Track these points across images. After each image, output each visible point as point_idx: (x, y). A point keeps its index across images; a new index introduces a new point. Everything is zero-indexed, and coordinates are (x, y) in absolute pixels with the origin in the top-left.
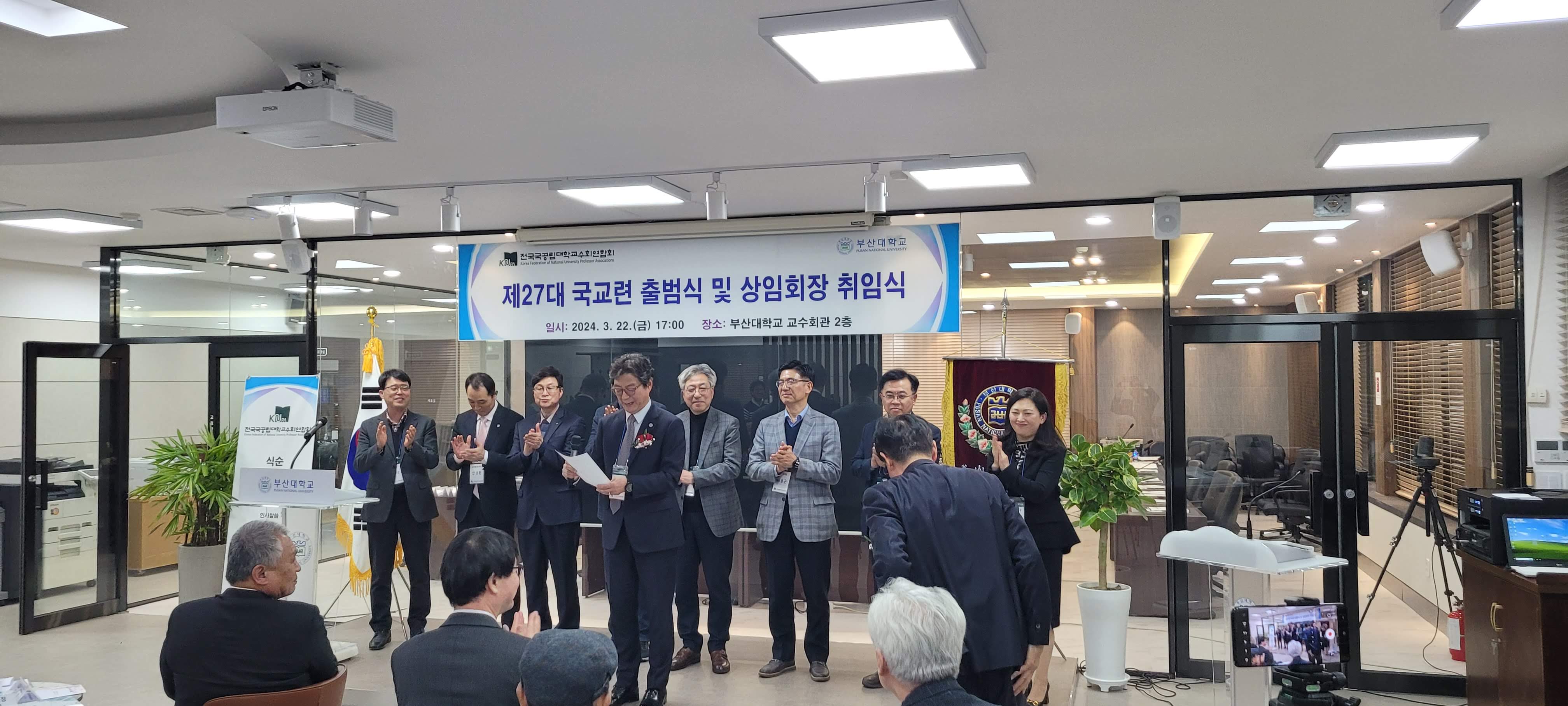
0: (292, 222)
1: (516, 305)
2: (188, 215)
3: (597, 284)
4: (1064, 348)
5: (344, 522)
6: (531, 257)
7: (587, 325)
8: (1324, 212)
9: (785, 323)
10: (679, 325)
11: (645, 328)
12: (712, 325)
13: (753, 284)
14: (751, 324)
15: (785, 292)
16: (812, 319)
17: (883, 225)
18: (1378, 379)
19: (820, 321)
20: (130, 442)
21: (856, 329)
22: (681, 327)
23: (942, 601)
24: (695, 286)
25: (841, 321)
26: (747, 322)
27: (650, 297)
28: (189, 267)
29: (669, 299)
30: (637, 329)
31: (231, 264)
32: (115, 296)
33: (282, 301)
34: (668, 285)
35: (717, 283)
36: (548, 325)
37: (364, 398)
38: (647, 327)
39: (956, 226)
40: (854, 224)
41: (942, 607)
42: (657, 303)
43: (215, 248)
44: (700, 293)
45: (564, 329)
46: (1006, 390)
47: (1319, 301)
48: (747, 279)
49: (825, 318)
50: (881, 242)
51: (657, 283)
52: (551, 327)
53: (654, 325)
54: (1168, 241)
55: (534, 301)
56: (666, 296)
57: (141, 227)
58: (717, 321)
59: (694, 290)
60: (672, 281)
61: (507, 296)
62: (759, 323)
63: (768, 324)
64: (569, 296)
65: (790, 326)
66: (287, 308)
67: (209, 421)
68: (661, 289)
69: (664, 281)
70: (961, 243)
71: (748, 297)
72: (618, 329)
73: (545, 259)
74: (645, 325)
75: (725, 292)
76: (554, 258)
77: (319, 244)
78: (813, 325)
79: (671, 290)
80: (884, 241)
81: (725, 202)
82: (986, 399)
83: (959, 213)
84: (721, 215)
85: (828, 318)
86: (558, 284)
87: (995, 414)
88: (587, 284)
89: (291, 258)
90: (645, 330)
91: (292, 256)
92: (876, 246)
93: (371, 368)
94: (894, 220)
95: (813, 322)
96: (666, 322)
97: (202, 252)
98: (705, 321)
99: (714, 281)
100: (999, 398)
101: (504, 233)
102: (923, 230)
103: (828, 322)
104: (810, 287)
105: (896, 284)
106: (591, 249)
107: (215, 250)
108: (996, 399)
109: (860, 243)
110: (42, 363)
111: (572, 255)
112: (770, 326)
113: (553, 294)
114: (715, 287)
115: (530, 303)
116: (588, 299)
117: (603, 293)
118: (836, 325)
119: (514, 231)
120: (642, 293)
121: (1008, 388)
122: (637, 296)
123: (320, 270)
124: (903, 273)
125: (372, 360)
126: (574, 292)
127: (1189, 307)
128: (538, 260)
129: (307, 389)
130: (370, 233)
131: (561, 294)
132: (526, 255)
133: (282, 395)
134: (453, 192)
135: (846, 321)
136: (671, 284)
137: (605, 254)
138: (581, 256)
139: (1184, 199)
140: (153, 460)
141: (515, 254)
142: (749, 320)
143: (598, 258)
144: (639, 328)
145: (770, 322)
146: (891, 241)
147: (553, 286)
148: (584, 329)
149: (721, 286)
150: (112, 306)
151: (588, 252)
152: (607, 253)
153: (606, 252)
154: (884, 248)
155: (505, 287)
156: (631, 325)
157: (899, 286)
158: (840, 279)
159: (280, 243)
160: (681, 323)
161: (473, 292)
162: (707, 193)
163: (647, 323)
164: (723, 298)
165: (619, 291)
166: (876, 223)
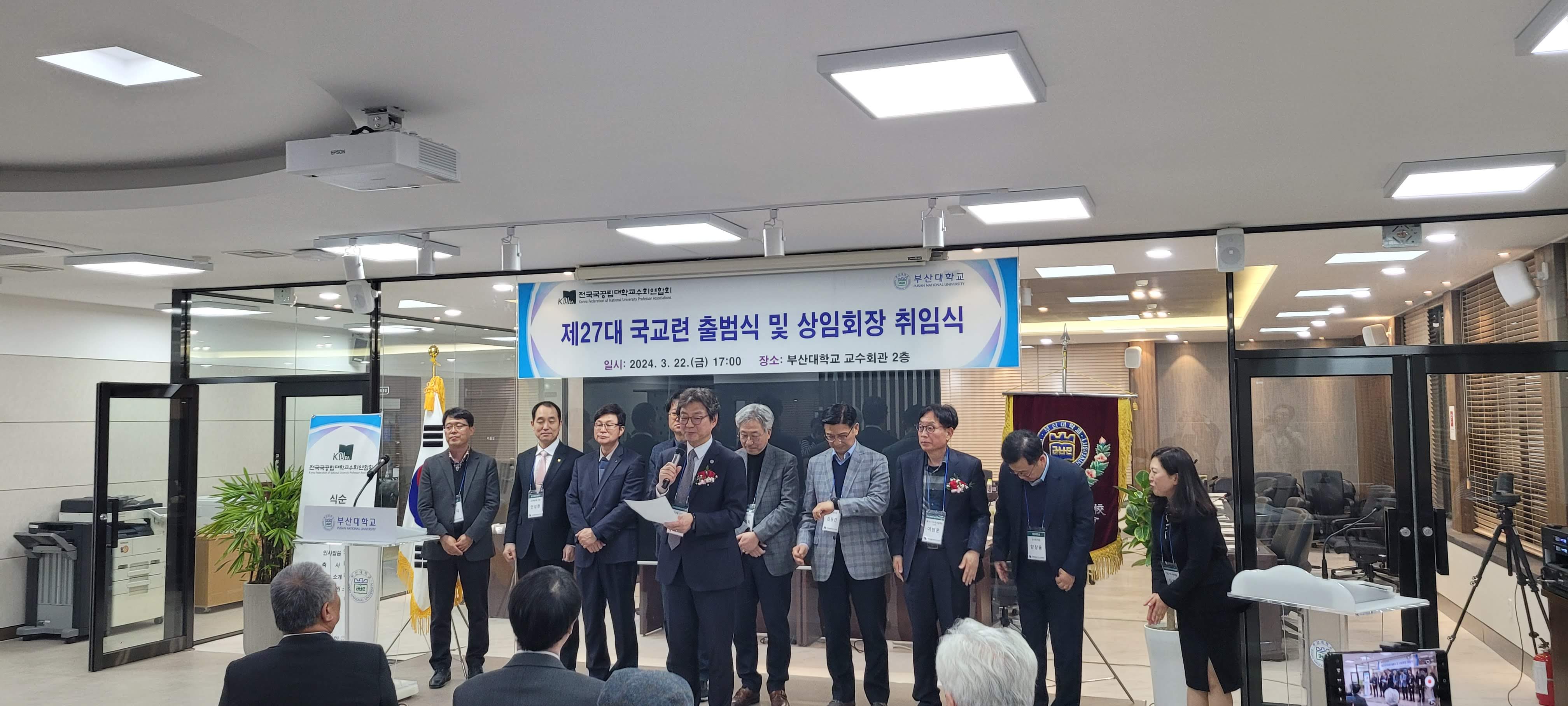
0: (357, 263)
1: (575, 342)
2: (257, 257)
3: (654, 322)
4: (1124, 382)
5: (405, 560)
6: (589, 296)
7: (645, 362)
8: (1393, 243)
9: (843, 358)
10: (736, 361)
11: (702, 364)
12: (769, 362)
13: (810, 320)
14: (808, 360)
15: (842, 327)
16: (870, 355)
17: (940, 260)
18: (1452, 413)
19: (878, 356)
20: (198, 480)
21: (913, 365)
22: (738, 363)
23: (1012, 640)
24: (753, 322)
25: (899, 355)
26: (804, 358)
27: (707, 334)
28: (256, 309)
29: (726, 336)
30: (694, 365)
31: (297, 305)
32: (186, 337)
33: (346, 341)
34: (725, 321)
35: (774, 319)
36: (607, 363)
37: (426, 436)
38: (704, 364)
39: (1015, 260)
40: (911, 259)
41: (1012, 647)
42: (715, 340)
43: (282, 289)
44: (756, 330)
45: (622, 366)
46: (1068, 425)
47: (1387, 334)
48: (804, 315)
49: (883, 354)
50: (938, 277)
51: (714, 320)
52: (610, 364)
53: (711, 362)
54: (1232, 274)
55: (593, 339)
56: (723, 333)
57: (212, 270)
58: (774, 357)
59: (751, 326)
60: (729, 318)
61: (566, 334)
62: (816, 359)
63: (826, 360)
64: (627, 333)
65: (847, 362)
66: (351, 348)
67: (275, 459)
68: (718, 325)
69: (721, 318)
70: (1019, 277)
71: (805, 333)
72: (676, 366)
73: (603, 297)
74: (702, 361)
75: (782, 328)
76: (612, 296)
77: (383, 285)
78: (870, 361)
79: (728, 327)
80: (941, 276)
81: (783, 239)
82: (1047, 434)
83: (1017, 248)
84: (779, 251)
85: (885, 353)
86: (616, 322)
87: (1057, 450)
88: (645, 321)
89: (355, 299)
90: (702, 367)
91: (357, 296)
92: (934, 281)
93: (433, 406)
94: (951, 255)
95: (871, 358)
96: (723, 358)
97: (269, 294)
98: (762, 358)
99: (771, 317)
100: (1060, 433)
101: (563, 272)
102: (981, 265)
103: (886, 357)
104: (867, 322)
105: (954, 319)
106: (649, 286)
107: (282, 291)
108: (1057, 435)
109: (918, 278)
110: (116, 404)
111: (630, 293)
112: (827, 362)
113: (612, 331)
114: (771, 323)
115: (589, 341)
116: (645, 336)
117: (661, 330)
118: (894, 360)
119: (572, 270)
120: (699, 329)
121: (1069, 423)
122: (694, 333)
123: (383, 310)
124: (961, 308)
125: (433, 398)
126: (632, 329)
127: (1252, 340)
128: (596, 298)
129: (371, 427)
130: (432, 273)
131: (619, 332)
132: (584, 293)
133: (346, 434)
134: (513, 231)
135: (904, 356)
136: (728, 321)
137: (662, 292)
138: (639, 294)
139: (1248, 230)
140: (220, 498)
141: (574, 292)
142: (806, 356)
143: (655, 296)
144: (697, 365)
145: (827, 358)
146: (949, 276)
147: (611, 324)
148: (642, 365)
149: (778, 323)
150: (182, 347)
151: (646, 289)
152: (665, 291)
153: (663, 290)
154: (941, 283)
155: (564, 325)
156: (688, 362)
157: (957, 321)
158: (897, 314)
159: (345, 284)
160: (738, 359)
161: (532, 330)
162: (764, 231)
163: (704, 360)
164: (780, 334)
165: (676, 328)
166: (934, 258)
